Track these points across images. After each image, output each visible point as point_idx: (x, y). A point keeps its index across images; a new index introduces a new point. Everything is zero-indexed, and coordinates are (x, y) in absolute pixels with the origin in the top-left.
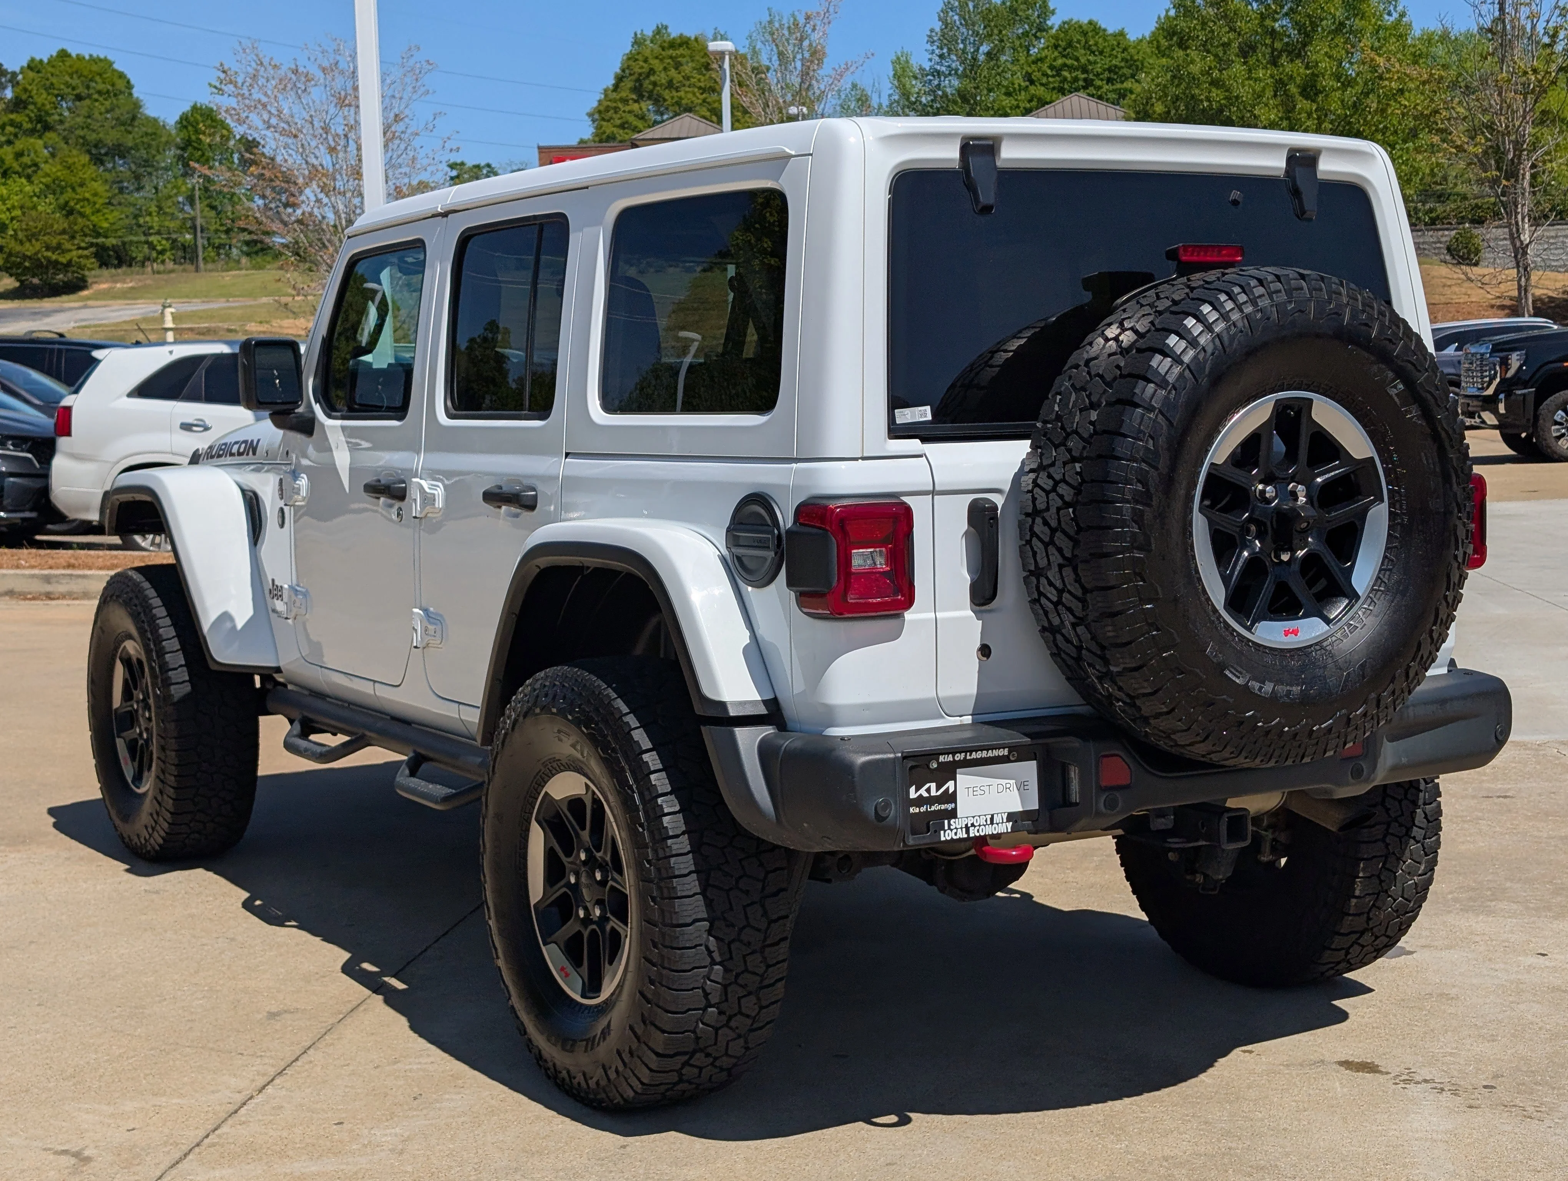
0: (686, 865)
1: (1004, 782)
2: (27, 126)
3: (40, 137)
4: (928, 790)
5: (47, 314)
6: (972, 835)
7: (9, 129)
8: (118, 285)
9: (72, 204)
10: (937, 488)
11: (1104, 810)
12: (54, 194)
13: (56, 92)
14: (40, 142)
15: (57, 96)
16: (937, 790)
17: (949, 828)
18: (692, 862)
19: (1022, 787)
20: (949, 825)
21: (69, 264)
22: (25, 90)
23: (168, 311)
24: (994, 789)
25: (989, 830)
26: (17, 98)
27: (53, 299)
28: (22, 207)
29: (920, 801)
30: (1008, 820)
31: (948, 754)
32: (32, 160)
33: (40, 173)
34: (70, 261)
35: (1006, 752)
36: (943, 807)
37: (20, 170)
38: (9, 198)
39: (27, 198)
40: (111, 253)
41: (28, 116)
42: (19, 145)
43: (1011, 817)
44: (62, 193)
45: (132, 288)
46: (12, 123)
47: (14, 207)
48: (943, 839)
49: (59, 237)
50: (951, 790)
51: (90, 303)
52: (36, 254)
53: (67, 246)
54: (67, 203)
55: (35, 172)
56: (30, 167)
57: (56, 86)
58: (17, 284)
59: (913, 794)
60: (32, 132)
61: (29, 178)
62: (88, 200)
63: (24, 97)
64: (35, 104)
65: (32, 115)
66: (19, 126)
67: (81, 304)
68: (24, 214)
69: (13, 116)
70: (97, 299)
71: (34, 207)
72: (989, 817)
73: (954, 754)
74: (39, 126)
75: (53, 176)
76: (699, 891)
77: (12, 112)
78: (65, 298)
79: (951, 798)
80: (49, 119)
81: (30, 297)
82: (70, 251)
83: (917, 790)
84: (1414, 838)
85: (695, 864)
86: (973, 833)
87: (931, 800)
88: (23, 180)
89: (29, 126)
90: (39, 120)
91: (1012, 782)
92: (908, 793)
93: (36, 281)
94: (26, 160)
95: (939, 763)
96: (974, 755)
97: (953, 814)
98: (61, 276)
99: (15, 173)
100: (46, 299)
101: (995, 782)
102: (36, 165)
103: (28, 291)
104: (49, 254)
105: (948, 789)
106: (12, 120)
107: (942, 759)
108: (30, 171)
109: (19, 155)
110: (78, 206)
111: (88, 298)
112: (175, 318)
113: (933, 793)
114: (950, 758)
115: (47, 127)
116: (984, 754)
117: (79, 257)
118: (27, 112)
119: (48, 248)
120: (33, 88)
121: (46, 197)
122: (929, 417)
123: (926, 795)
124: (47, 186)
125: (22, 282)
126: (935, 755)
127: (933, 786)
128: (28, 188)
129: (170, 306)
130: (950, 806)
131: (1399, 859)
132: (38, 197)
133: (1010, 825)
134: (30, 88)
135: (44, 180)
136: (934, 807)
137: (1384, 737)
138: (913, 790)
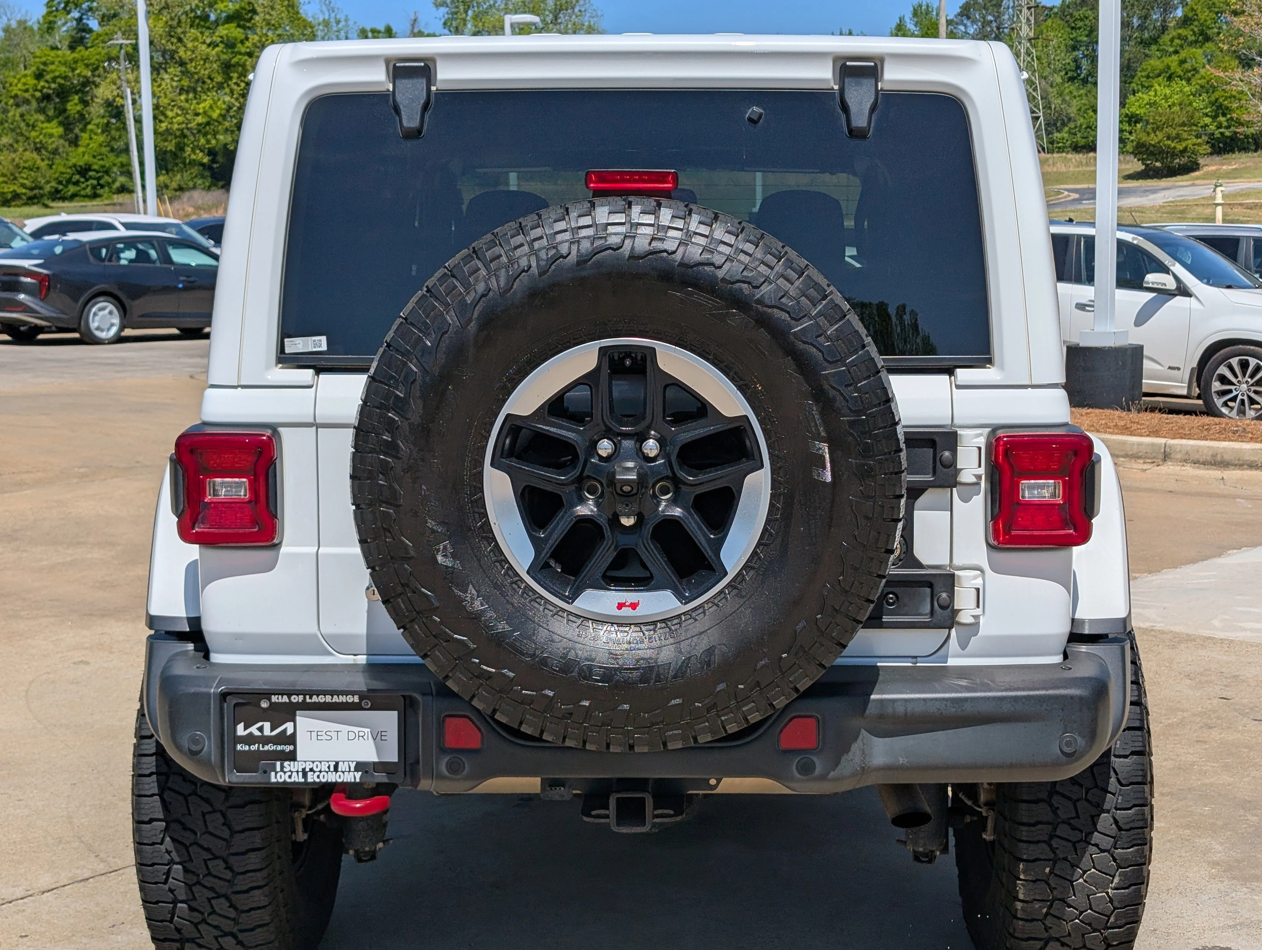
0: (149, 766)
1: (356, 729)
2: (1191, 38)
3: (1201, 47)
4: (261, 729)
5: (1155, 191)
6: (310, 780)
7: (1177, 41)
8: (1224, 167)
9: (1221, 100)
10: (318, 421)
11: (446, 773)
12: (1207, 93)
13: (1216, 10)
14: (1200, 51)
15: (1217, 13)
16: (272, 730)
17: (282, 770)
18: (154, 764)
19: (378, 737)
20: (282, 767)
21: (1185, 150)
22: (1192, 9)
23: (1219, 189)
24: (343, 736)
25: (332, 778)
26: (1185, 16)
27: (1169, 179)
28: (1180, 104)
29: (249, 739)
30: (357, 769)
31: (282, 695)
32: (1192, 66)
33: (1198, 76)
34: (1186, 147)
35: (356, 699)
36: (279, 748)
37: (1182, 74)
38: (1171, 97)
39: (1185, 97)
40: (1250, 140)
41: (1192, 30)
42: (1183, 54)
43: (360, 766)
44: (1213, 92)
45: (1236, 169)
46: (1179, 37)
47: (1174, 104)
48: (273, 780)
49: (1178, 129)
50: (290, 732)
51: (1198, 182)
52: (1159, 142)
53: (1185, 136)
54: (1217, 100)
55: (1193, 75)
56: (1190, 71)
57: (1217, 5)
58: (1143, 167)
59: (241, 730)
60: (1192, 44)
61: (1188, 80)
62: (1234, 97)
63: (1190, 15)
64: (1198, 20)
65: (1196, 29)
66: (1185, 38)
67: (1190, 183)
68: (1181, 109)
69: (1180, 31)
70: (1204, 179)
71: (1190, 104)
72: (332, 765)
73: (289, 696)
74: (1201, 38)
75: (1207, 78)
76: (156, 792)
77: (1180, 28)
78: (1179, 178)
79: (292, 740)
80: (1209, 32)
81: (1151, 178)
82: (1186, 140)
83: (246, 728)
84: (1096, 845)
85: (157, 766)
86: (311, 778)
87: (266, 740)
88: (1184, 82)
89: (1193, 38)
90: (1202, 33)
91: (367, 730)
92: (235, 730)
93: (1158, 164)
94: (1187, 66)
95: (272, 704)
96: (315, 699)
97: (292, 756)
98: (1177, 161)
99: (1178, 77)
100: (1164, 179)
101: (344, 728)
102: (1195, 69)
103: (1151, 173)
104: (1169, 142)
105: (285, 730)
106: (1179, 34)
107: (274, 699)
108: (1189, 75)
109: (1182, 62)
110: (1226, 102)
111: (1198, 178)
112: (1224, 197)
113: (267, 732)
114: (285, 699)
115: (1207, 39)
116: (328, 699)
117: (1194, 145)
118: (1192, 27)
119: (1168, 138)
120: (1198, 8)
121: (1200, 95)
122: (324, 348)
123: (258, 733)
124: (1202, 87)
125: (1147, 165)
126: (267, 695)
127: (267, 725)
128: (1187, 89)
129: (1221, 186)
130: (289, 748)
131: (1074, 866)
132: (1194, 96)
133: (358, 775)
134: (1195, 7)
135: (1199, 82)
136: (269, 747)
137: (863, 731)
138: (241, 727)
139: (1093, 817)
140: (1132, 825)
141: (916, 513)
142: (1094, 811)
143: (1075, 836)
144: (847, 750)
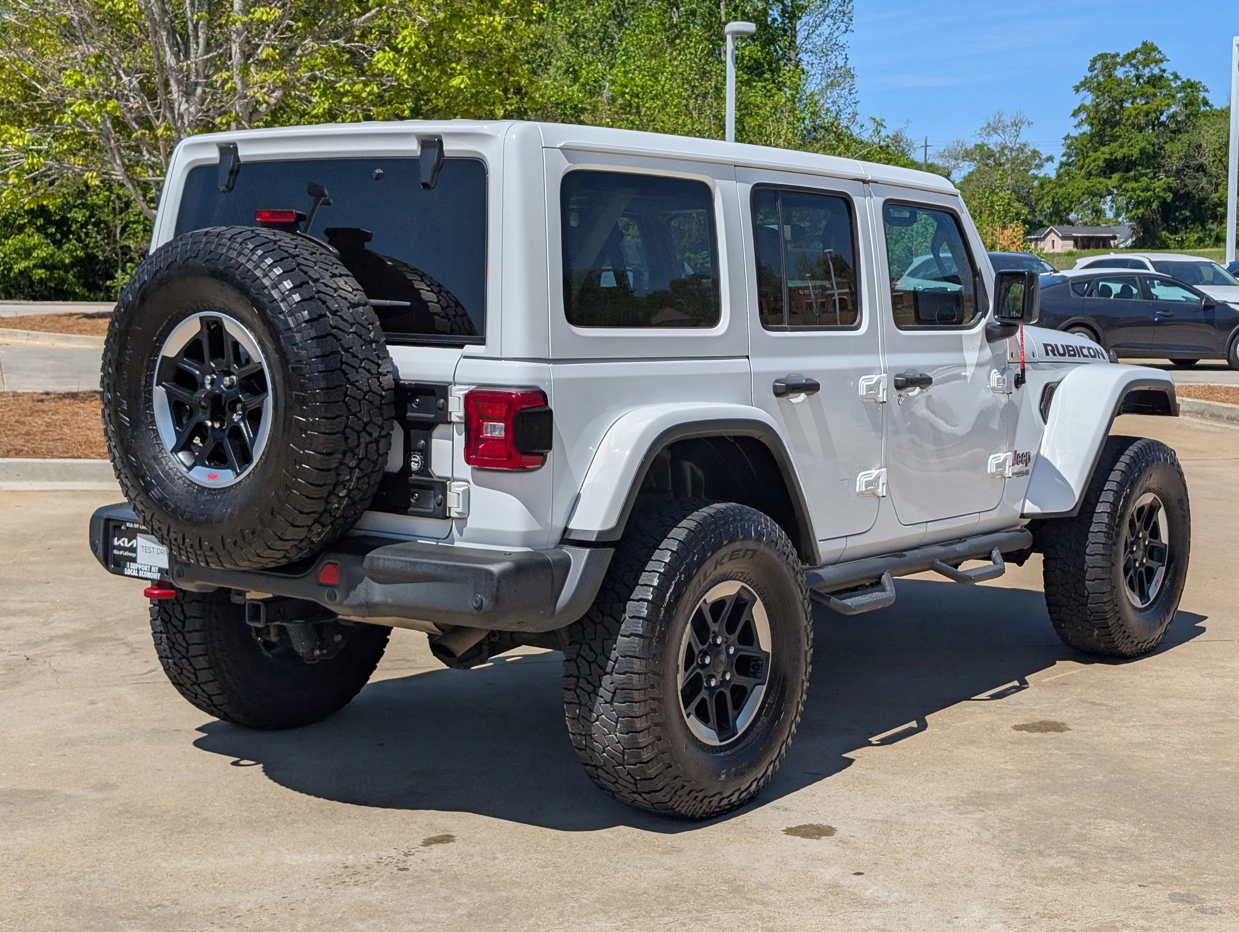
1: (159, 547)
4: (124, 542)
11: (176, 576)
20: (130, 566)
24: (155, 551)
25: (149, 575)
29: (120, 548)
30: (158, 572)
31: (131, 523)
36: (130, 554)
43: (160, 570)
48: (126, 573)
50: (134, 545)
59: (116, 542)
72: (150, 567)
73: (133, 524)
79: (134, 550)
83: (118, 541)
84: (602, 697)
86: (141, 575)
87: (125, 549)
95: (127, 527)
96: (144, 527)
97: (134, 560)
101: (155, 546)
107: (128, 525)
113: (127, 545)
114: (132, 526)
123: (122, 544)
126: (125, 521)
127: (126, 540)
130: (134, 555)
133: (159, 575)
136: (126, 554)
137: (366, 578)
138: (116, 539)
139: (600, 676)
140: (625, 686)
141: (434, 441)
142: (601, 672)
143: (590, 689)
144: (354, 588)
